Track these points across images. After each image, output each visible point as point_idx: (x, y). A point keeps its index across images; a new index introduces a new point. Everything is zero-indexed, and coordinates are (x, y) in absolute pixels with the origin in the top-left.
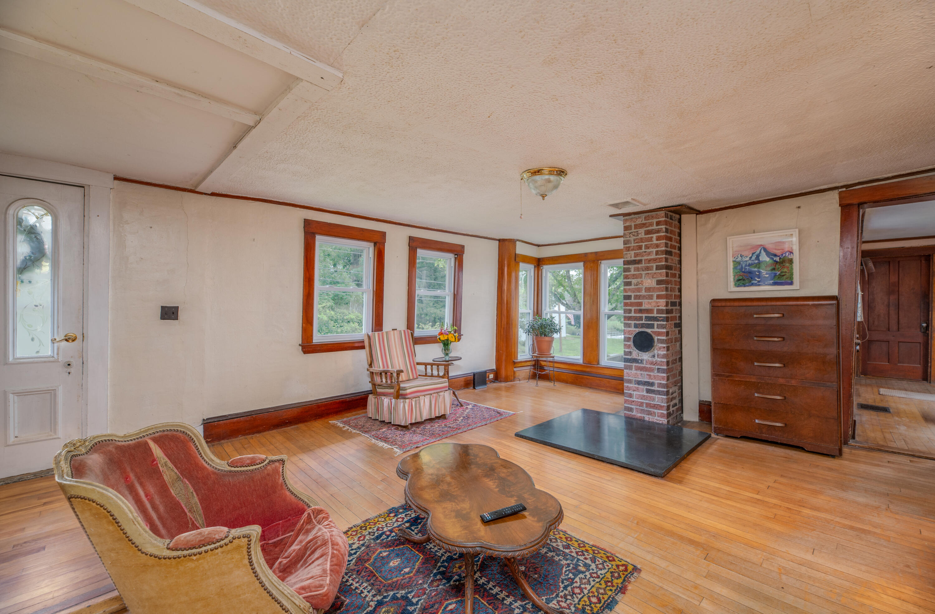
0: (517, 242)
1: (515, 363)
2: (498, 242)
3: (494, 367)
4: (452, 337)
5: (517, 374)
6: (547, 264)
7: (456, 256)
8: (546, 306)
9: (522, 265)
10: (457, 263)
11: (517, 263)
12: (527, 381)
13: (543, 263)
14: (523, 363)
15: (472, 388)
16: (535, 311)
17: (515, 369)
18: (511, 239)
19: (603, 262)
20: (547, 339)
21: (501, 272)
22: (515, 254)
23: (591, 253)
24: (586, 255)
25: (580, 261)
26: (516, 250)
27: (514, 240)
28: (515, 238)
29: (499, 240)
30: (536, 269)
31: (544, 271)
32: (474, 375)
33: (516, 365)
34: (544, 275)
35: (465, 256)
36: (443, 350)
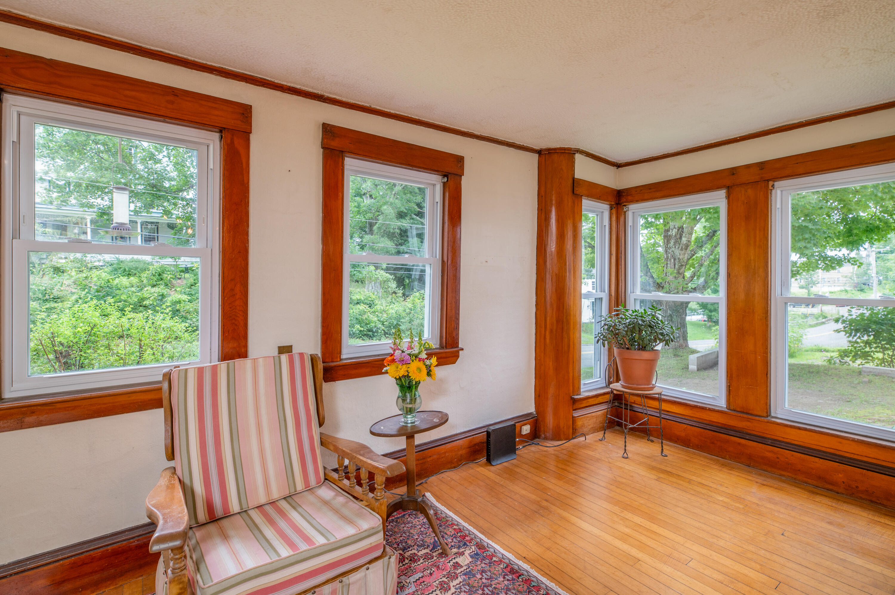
0: (578, 156)
1: (574, 401)
2: (537, 155)
3: (532, 409)
4: (419, 369)
5: (579, 423)
6: (637, 201)
7: (445, 179)
8: (634, 285)
9: (586, 203)
10: (447, 195)
11: (577, 197)
12: (600, 435)
13: (630, 198)
14: (590, 400)
15: (484, 460)
16: (613, 294)
17: (576, 414)
18: (564, 149)
19: (777, 184)
20: (645, 355)
21: (543, 216)
22: (574, 179)
23: (748, 167)
24: (733, 171)
25: (718, 188)
26: (574, 171)
27: (569, 149)
28: (573, 146)
29: (539, 152)
30: (614, 211)
31: (630, 215)
32: (488, 434)
33: (577, 405)
34: (630, 223)
35: (464, 181)
36: (400, 400)
